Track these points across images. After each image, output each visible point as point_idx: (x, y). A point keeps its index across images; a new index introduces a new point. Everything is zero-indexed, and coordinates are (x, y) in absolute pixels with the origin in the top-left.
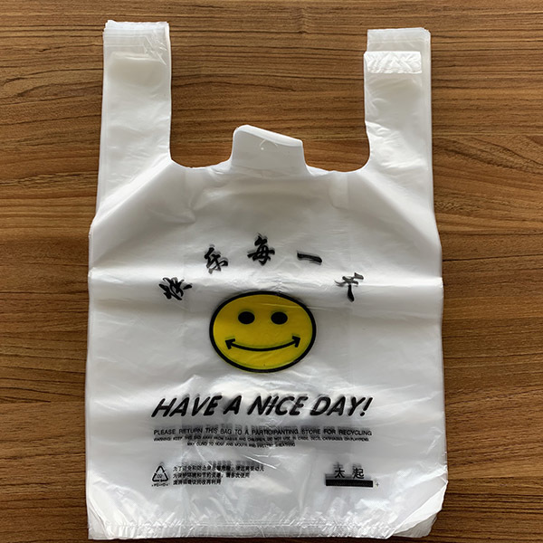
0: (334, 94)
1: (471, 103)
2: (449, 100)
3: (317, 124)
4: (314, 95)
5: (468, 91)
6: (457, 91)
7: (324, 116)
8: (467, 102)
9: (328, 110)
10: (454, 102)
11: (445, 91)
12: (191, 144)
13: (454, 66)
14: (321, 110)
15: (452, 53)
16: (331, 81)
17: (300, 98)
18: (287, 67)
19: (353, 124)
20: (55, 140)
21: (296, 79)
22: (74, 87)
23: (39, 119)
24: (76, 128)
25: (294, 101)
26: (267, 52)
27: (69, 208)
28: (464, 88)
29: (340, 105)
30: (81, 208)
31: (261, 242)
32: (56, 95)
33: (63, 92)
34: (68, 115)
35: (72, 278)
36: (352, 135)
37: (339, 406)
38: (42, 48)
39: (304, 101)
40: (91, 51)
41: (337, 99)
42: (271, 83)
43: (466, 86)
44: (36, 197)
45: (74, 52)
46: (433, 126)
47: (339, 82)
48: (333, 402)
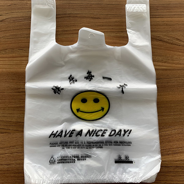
0: (115, 20)
1: (164, 23)
2: (156, 22)
3: (109, 31)
4: (108, 20)
5: (163, 19)
6: (159, 19)
7: (112, 28)
8: (163, 22)
9: (113, 26)
10: (158, 23)
11: (155, 19)
12: (63, 38)
13: (158, 10)
14: (110, 25)
15: (157, 6)
16: (113, 16)
17: (103, 21)
18: (98, 11)
19: (122, 30)
20: (13, 37)
21: (101, 15)
22: (21, 18)
23: (8, 29)
24: (21, 32)
25: (101, 22)
26: (90, 6)
27: (18, 61)
28: (161, 18)
29: (117, 24)
30: (23, 61)
31: (89, 73)
32: (14, 21)
33: (17, 20)
34: (19, 28)
35: (19, 87)
36: (122, 34)
37: (119, 133)
38: (9, 4)
39: (104, 22)
40: (27, 5)
41: (116, 22)
42: (92, 16)
43: (162, 17)
44: (6, 57)
45: (21, 6)
46: (151, 31)
47: (116, 16)
48: (117, 131)
